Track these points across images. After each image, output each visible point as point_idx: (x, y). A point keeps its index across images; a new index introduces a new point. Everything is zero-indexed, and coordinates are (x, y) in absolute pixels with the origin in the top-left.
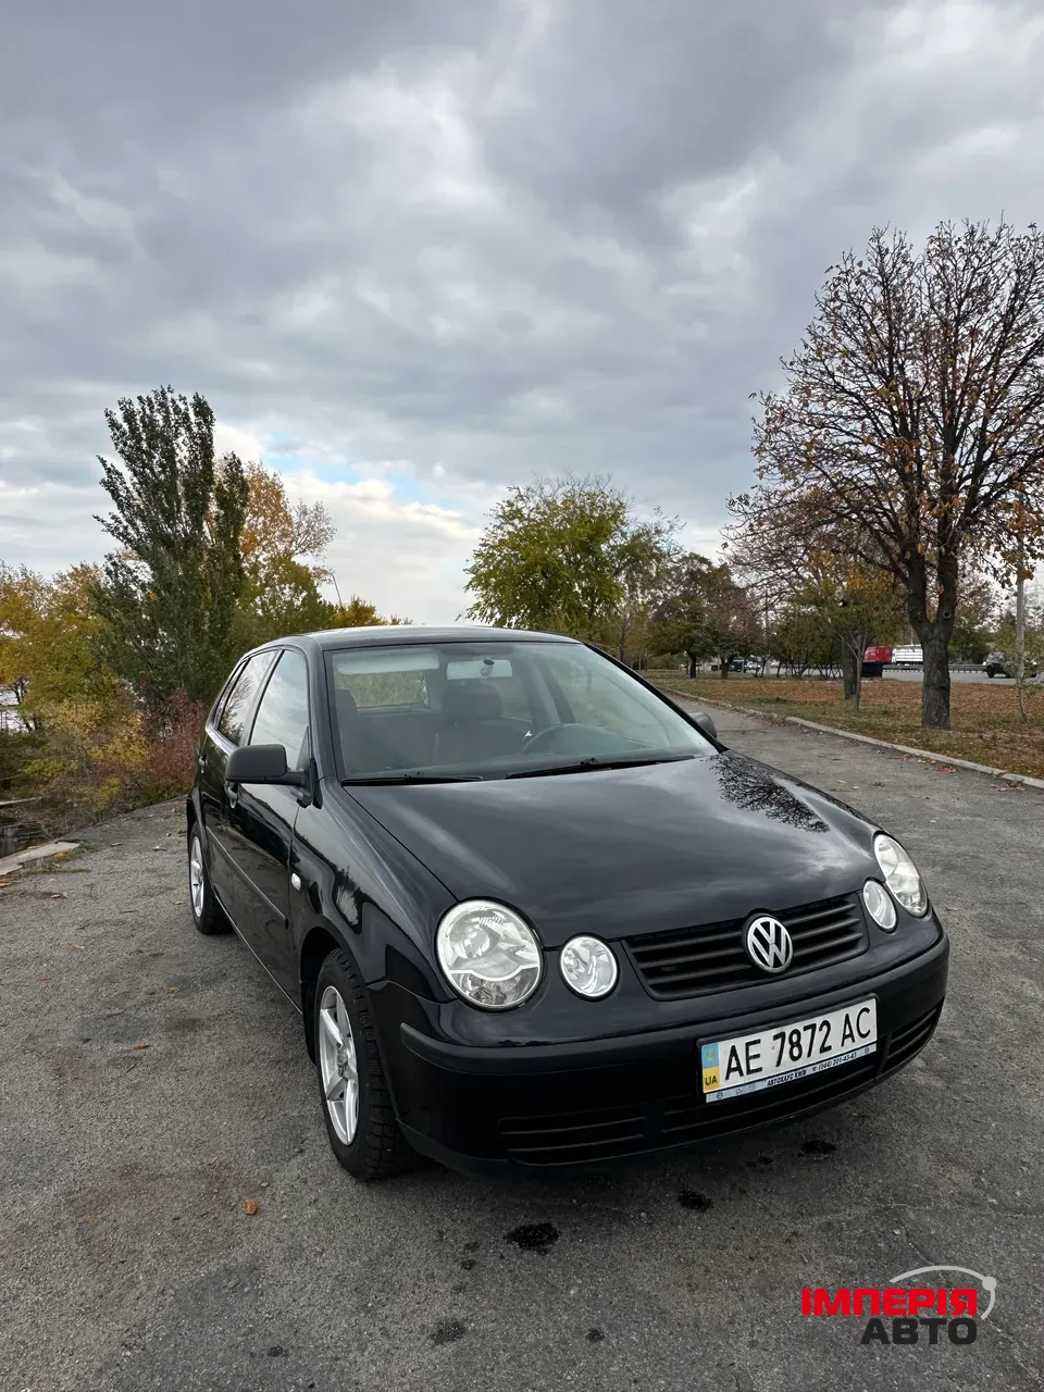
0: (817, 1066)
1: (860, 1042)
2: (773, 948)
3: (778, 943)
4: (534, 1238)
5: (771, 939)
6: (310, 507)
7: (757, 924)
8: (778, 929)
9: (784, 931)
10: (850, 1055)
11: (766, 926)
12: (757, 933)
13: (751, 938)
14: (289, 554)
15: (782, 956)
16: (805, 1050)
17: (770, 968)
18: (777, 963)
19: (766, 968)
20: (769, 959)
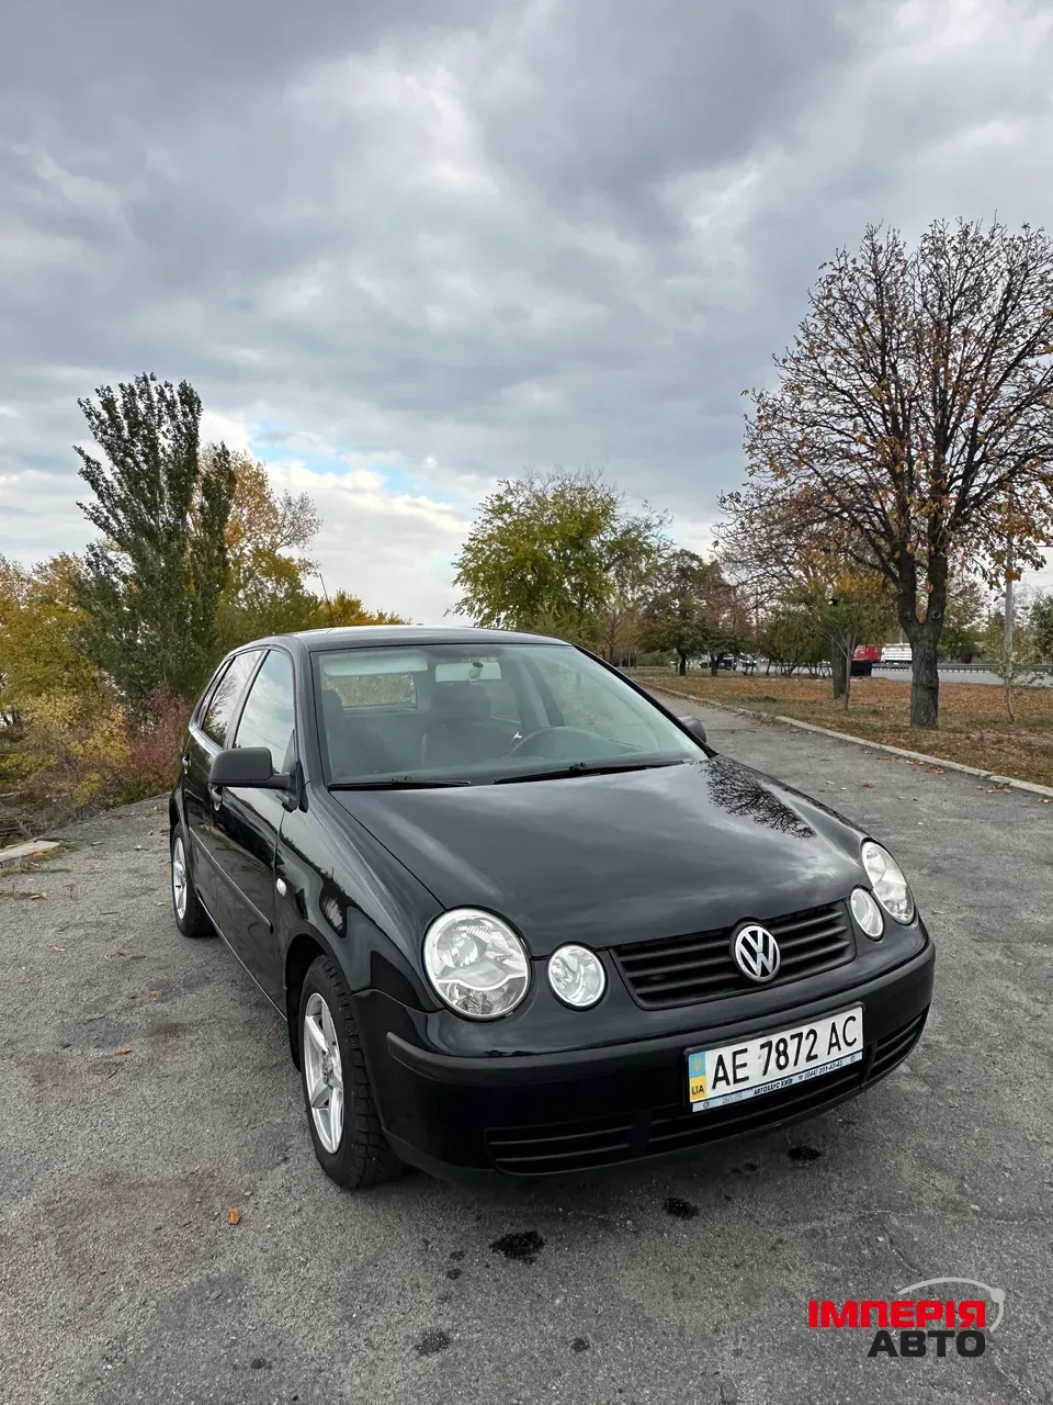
0: (804, 1074)
1: (846, 1050)
2: (761, 957)
3: (766, 951)
4: (519, 1247)
5: (758, 947)
6: (295, 498)
7: (745, 933)
8: (765, 938)
9: (772, 940)
10: (836, 1063)
11: (754, 934)
12: (745, 942)
13: (739, 947)
14: (275, 546)
15: (769, 965)
16: (792, 1059)
17: (757, 977)
18: (765, 971)
19: (754, 977)
20: (757, 967)
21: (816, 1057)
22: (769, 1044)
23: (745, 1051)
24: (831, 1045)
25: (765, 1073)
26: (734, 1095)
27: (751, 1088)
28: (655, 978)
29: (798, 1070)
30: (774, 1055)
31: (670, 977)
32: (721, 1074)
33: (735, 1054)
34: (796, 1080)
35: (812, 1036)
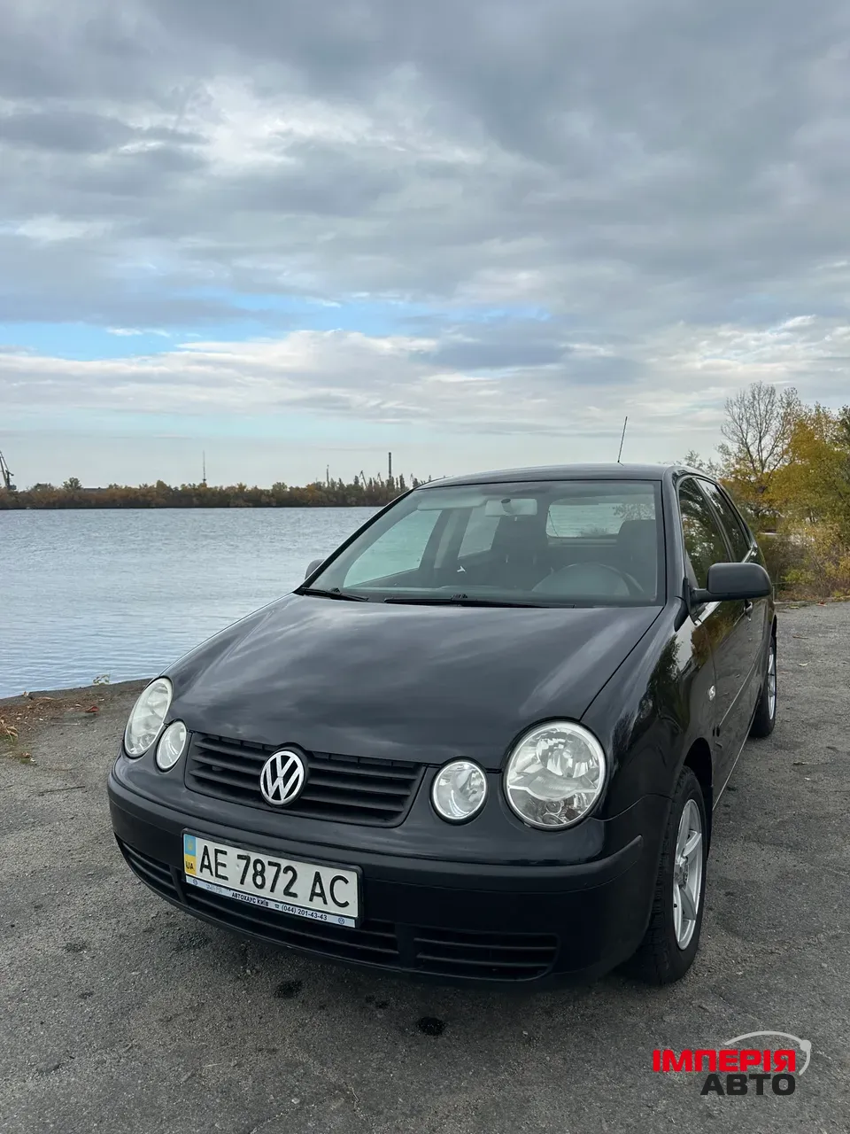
0: (281, 905)
1: (332, 907)
2: (280, 781)
3: (287, 777)
5: (281, 772)
7: (278, 756)
8: (294, 766)
9: (300, 771)
10: (319, 914)
11: (285, 759)
12: (274, 763)
13: (267, 766)
15: (284, 792)
16: (269, 884)
17: (270, 799)
18: (277, 795)
19: (266, 796)
20: (272, 789)
21: (295, 895)
22: (248, 859)
23: (225, 853)
24: (313, 894)
25: (242, 882)
26: (215, 887)
27: (230, 889)
28: (214, 768)
29: (273, 898)
30: (251, 871)
31: (225, 772)
32: (206, 863)
33: (217, 851)
34: (272, 906)
35: (290, 874)
